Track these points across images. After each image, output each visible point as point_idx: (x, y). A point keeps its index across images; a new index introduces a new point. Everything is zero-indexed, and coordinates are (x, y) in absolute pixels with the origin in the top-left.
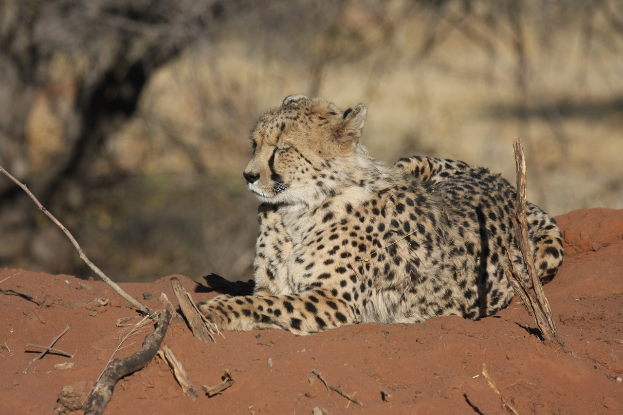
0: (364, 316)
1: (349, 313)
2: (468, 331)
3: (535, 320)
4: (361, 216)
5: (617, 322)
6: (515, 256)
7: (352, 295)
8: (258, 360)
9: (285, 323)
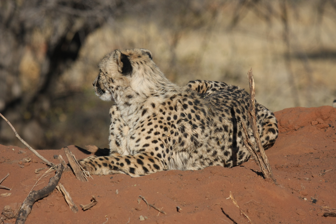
0: (169, 166)
1: (161, 165)
2: (225, 174)
3: (260, 168)
4: (163, 112)
5: (306, 168)
6: (252, 133)
7: (162, 155)
8: (110, 190)
9: (126, 170)
